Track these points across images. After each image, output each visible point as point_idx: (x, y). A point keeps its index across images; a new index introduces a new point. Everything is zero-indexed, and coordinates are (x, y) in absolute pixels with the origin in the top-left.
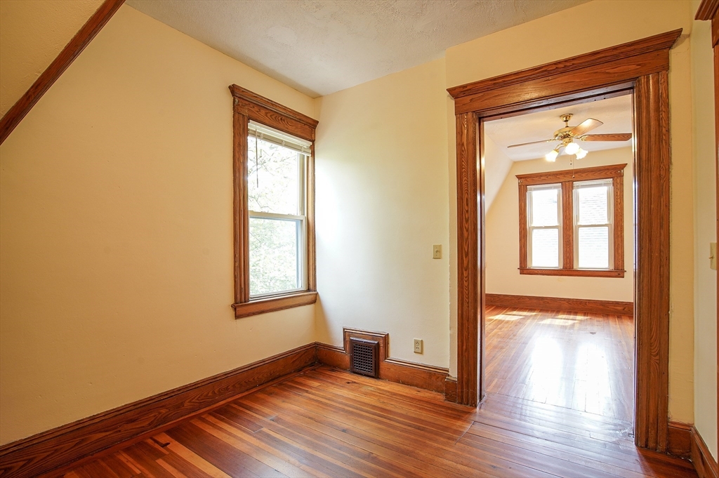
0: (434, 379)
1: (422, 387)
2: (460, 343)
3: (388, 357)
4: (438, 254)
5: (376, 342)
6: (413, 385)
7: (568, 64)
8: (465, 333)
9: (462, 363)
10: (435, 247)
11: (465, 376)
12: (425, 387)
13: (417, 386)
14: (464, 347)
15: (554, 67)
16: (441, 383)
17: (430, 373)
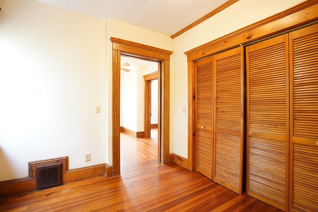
0: (97, 171)
1: (91, 177)
2: (114, 149)
3: (68, 169)
4: (98, 110)
5: (60, 163)
6: (86, 179)
7: (151, 48)
8: (116, 144)
9: (115, 158)
10: (97, 107)
11: (116, 163)
12: (93, 177)
13: (88, 178)
14: (115, 150)
15: (148, 47)
16: (101, 171)
17: (96, 169)
